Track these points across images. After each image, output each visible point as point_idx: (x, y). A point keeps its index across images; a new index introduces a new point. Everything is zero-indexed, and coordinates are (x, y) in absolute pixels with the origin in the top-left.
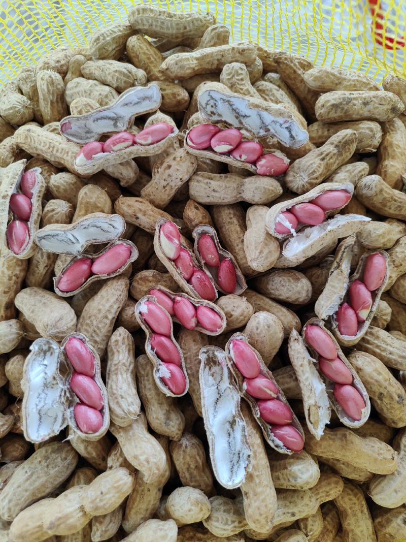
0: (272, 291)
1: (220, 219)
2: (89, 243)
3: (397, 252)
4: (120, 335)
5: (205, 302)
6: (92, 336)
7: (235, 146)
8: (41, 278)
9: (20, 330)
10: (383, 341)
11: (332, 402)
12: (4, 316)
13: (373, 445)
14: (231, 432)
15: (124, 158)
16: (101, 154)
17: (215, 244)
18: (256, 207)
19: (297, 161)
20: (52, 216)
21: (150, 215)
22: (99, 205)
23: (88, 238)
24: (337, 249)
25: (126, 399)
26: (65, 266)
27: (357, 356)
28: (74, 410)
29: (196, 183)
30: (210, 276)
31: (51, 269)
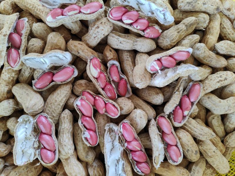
0: (144, 97)
1: (122, 57)
2: (52, 65)
3: (206, 83)
4: (66, 114)
5: (111, 101)
6: (52, 114)
7: (135, 21)
8: (27, 78)
9: (14, 105)
10: (192, 125)
11: (166, 152)
12: (6, 97)
13: (181, 170)
14: (117, 165)
15: (74, 20)
16: (61, 17)
17: (118, 71)
18: (141, 54)
19: (165, 32)
20: (33, 48)
21: (86, 52)
22: (59, 44)
23: (52, 62)
24: (179, 80)
25: (67, 147)
26: (39, 75)
27: (180, 132)
28: (40, 151)
29: (111, 38)
30: (115, 87)
31: (32, 74)
